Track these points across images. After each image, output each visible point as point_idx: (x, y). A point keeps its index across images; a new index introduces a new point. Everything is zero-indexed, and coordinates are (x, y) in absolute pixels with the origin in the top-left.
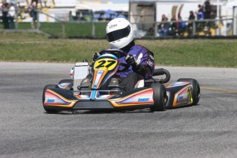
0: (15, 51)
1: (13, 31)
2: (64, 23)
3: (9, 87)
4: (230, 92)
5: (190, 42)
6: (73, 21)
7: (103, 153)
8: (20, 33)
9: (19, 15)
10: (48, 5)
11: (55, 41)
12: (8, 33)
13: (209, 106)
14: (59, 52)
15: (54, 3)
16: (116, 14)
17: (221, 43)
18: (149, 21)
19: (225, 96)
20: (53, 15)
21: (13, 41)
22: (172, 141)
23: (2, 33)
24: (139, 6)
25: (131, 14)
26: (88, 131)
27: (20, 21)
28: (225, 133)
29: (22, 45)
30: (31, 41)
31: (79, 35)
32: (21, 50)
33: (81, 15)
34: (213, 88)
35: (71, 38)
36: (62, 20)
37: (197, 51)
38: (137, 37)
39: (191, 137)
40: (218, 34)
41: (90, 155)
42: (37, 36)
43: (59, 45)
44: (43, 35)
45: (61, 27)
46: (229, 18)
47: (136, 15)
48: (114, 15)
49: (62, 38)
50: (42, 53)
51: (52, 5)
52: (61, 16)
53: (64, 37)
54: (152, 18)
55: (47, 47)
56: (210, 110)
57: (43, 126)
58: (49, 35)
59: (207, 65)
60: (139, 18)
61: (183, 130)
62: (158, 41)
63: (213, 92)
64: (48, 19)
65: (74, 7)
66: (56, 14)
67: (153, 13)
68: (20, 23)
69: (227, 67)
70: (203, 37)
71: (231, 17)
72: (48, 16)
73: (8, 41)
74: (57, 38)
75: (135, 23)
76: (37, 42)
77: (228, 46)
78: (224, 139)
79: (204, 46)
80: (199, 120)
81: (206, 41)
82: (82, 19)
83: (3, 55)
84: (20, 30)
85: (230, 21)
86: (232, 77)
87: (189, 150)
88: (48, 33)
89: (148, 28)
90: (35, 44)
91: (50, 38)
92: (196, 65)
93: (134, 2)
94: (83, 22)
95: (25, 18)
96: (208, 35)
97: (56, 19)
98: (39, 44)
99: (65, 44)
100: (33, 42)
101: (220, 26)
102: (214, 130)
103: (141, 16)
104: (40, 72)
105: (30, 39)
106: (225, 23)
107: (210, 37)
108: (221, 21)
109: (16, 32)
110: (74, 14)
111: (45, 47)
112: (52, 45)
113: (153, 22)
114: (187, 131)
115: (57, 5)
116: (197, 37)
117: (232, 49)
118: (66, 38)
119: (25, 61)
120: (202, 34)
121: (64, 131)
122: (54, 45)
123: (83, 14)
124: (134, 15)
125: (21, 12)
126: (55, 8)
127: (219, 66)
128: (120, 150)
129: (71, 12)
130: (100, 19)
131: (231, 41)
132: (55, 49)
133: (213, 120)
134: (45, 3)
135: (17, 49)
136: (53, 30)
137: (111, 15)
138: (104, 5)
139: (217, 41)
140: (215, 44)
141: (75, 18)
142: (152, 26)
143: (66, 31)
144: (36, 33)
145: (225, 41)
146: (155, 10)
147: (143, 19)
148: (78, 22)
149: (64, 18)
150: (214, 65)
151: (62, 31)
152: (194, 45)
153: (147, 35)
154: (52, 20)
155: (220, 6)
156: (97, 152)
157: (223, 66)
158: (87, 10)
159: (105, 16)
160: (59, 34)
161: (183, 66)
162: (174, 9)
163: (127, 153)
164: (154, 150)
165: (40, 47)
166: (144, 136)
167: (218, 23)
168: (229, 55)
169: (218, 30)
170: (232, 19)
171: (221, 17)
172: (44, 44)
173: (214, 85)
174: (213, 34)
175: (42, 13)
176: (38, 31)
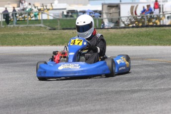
1: (26, 25)
2: (59, 19)
3: (26, 63)
5: (144, 29)
6: (65, 18)
7: (90, 105)
8: (30, 27)
10: (48, 7)
11: (55, 32)
12: (22, 27)
13: (159, 72)
14: (57, 38)
15: (52, 6)
16: (94, 13)
17: (164, 30)
18: (115, 17)
19: (169, 65)
20: (52, 15)
21: (26, 32)
22: (135, 95)
23: (18, 27)
24: (108, 6)
25: (104, 12)
26: (79, 90)
27: (30, 19)
29: (32, 35)
30: (38, 32)
31: (69, 27)
32: (32, 38)
33: (70, 14)
34: (161, 60)
35: (64, 29)
36: (58, 17)
37: (148, 35)
39: (148, 93)
40: (162, 24)
41: (82, 106)
42: (41, 28)
43: (57, 34)
44: (46, 28)
45: (57, 22)
46: (168, 13)
48: (92, 13)
50: (46, 40)
51: (51, 8)
52: (57, 15)
53: (59, 28)
54: (118, 14)
55: (49, 36)
56: (160, 74)
57: (49, 88)
58: (49, 28)
59: (156, 44)
60: (109, 15)
61: (143, 88)
62: (122, 30)
63: (161, 62)
64: (48, 17)
65: (65, 9)
66: (53, 13)
67: (118, 11)
69: (169, 45)
70: (152, 26)
71: (170, 12)
72: (48, 15)
73: (22, 33)
74: (55, 29)
75: (107, 18)
76: (42, 33)
77: (169, 31)
79: (153, 32)
81: (154, 28)
82: (71, 16)
84: (30, 25)
85: (170, 15)
88: (49, 26)
89: (115, 21)
91: (50, 30)
92: (148, 45)
93: (105, 4)
94: (72, 18)
96: (155, 25)
97: (54, 17)
98: (44, 34)
99: (61, 34)
100: (40, 33)
101: (163, 18)
102: (163, 87)
103: (111, 13)
104: (45, 52)
106: (166, 16)
107: (157, 26)
108: (164, 15)
109: (27, 27)
110: (65, 13)
111: (47, 36)
112: (52, 34)
113: (118, 17)
115: (54, 8)
116: (147, 26)
118: (60, 29)
119: (35, 45)
120: (151, 24)
121: (63, 91)
122: (54, 35)
123: (72, 13)
126: (53, 9)
127: (164, 45)
128: (102, 103)
129: (63, 12)
132: (54, 37)
133: (162, 81)
134: (46, 6)
135: (29, 38)
136: (52, 24)
138: (85, 6)
139: (162, 28)
140: (160, 30)
141: (66, 16)
142: (117, 20)
143: (60, 25)
144: (41, 27)
145: (167, 28)
146: (119, 9)
147: (111, 15)
148: (68, 18)
149: (59, 16)
150: (161, 44)
151: (58, 25)
152: (147, 31)
153: (115, 25)
154: (51, 18)
155: (163, 5)
156: (86, 104)
157: (166, 45)
158: (74, 11)
160: (56, 27)
161: (140, 45)
162: (132, 8)
163: (106, 104)
164: (124, 102)
165: (44, 36)
166: (117, 92)
167: (161, 16)
168: (170, 37)
169: (161, 21)
171: (163, 12)
172: (47, 34)
173: (161, 58)
174: (158, 24)
175: (44, 13)
176: (42, 25)
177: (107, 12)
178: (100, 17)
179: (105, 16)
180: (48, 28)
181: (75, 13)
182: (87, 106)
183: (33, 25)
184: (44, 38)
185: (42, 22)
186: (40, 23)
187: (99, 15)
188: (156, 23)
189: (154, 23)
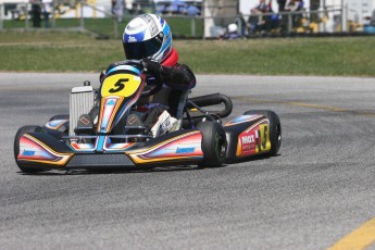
0: (51, 57)
1: (49, 30)
3: (43, 107)
4: (336, 109)
5: (285, 41)
6: (128, 16)
8: (58, 32)
9: (57, 8)
11: (105, 44)
12: (41, 34)
13: (309, 129)
17: (326, 43)
18: (230, 14)
19: (331, 115)
20: (102, 8)
21: (48, 44)
23: (33, 33)
25: (206, 4)
27: (57, 16)
28: (330, 165)
29: (60, 50)
30: (71, 44)
32: (59, 56)
33: (139, 8)
34: (315, 105)
37: (293, 54)
38: (215, 35)
40: (322, 30)
41: (149, 199)
42: (81, 37)
43: (110, 49)
44: (89, 35)
45: (113, 24)
46: (336, 8)
47: (214, 7)
48: (183, 6)
49: (113, 38)
50: (87, 60)
54: (234, 10)
55: (93, 52)
56: (311, 134)
58: (97, 35)
59: (307, 73)
60: (216, 10)
64: (94, 13)
66: (105, 6)
67: (235, 4)
68: (59, 19)
69: (333, 75)
70: (302, 35)
71: (339, 8)
72: (95, 9)
73: (40, 44)
74: (107, 38)
75: (212, 17)
76: (81, 46)
77: (336, 46)
78: (329, 175)
79: (303, 47)
80: (295, 149)
81: (306, 40)
82: (140, 12)
83: (35, 63)
84: (58, 29)
85: (338, 13)
86: (339, 88)
87: (281, 191)
88: (95, 32)
90: (77, 48)
91: (98, 38)
92: (292, 73)
95: (63, 13)
96: (308, 32)
97: (105, 14)
98: (83, 48)
100: (74, 46)
101: (325, 19)
103: (220, 8)
105: (72, 41)
106: (331, 15)
107: (312, 35)
108: (326, 13)
109: (52, 32)
110: (129, 6)
111: (90, 52)
112: (100, 49)
114: (279, 164)
116: (294, 35)
117: (341, 51)
118: (119, 39)
119: (64, 71)
120: (300, 30)
122: (104, 49)
124: (209, 7)
125: (59, 4)
127: (323, 74)
128: (190, 192)
130: (164, 12)
131: (339, 40)
132: (105, 54)
133: (315, 149)
135: (53, 55)
137: (179, 6)
139: (321, 40)
140: (318, 45)
141: (131, 11)
143: (119, 29)
144: (79, 33)
145: (331, 40)
147: (222, 11)
150: (317, 73)
151: (113, 29)
152: (290, 46)
154: (101, 15)
158: (147, 1)
159: (171, 8)
160: (110, 33)
163: (200, 196)
164: (235, 191)
165: (84, 52)
167: (321, 16)
168: (337, 58)
169: (322, 25)
170: (341, 10)
171: (325, 8)
172: (90, 48)
173: (316, 101)
174: (316, 30)
175: (87, 5)
176: (82, 29)
177: (212, 4)
178: (199, 14)
179: (207, 13)
180: (94, 35)
181: (148, 6)
182: (160, 199)
183: (63, 30)
184: (84, 56)
185: (82, 23)
186: (78, 25)
187: (197, 10)
188: (311, 29)
189: (307, 28)
